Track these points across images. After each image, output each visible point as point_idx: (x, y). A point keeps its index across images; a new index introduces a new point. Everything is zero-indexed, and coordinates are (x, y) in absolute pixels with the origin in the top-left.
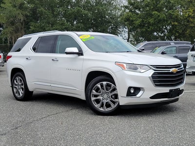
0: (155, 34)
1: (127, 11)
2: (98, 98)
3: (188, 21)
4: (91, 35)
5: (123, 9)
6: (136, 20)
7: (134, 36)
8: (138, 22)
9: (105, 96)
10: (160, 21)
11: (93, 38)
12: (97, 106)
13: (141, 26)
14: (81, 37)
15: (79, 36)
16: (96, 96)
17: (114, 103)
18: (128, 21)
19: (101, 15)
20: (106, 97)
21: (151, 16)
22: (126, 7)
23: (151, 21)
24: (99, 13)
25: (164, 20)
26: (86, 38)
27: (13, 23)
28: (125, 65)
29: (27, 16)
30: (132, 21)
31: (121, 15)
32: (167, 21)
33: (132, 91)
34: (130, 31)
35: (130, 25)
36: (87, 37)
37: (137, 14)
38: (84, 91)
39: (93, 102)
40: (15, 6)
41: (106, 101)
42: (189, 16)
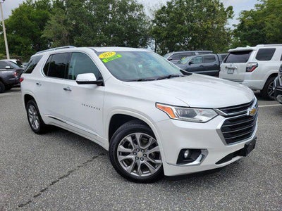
0: (178, 44)
1: (155, 24)
2: (129, 157)
3: (207, 32)
4: (117, 52)
5: (151, 23)
6: (163, 33)
7: (160, 47)
8: (164, 34)
9: (140, 154)
10: (183, 33)
11: (119, 56)
12: (127, 169)
13: (166, 38)
14: (101, 56)
15: (98, 54)
16: (124, 154)
17: (154, 165)
18: (156, 34)
19: (133, 29)
20: (142, 156)
21: (175, 28)
22: (154, 21)
23: (176, 33)
24: (131, 27)
25: (186, 32)
26: (109, 57)
27: (59, 38)
28: (173, 108)
29: (70, 31)
30: (160, 33)
31: (149, 29)
32: (189, 33)
33: (186, 154)
34: (157, 43)
35: (158, 37)
36: (111, 56)
37: (164, 27)
38: (107, 140)
39: (121, 163)
40: (60, 23)
41: (141, 162)
42: (208, 28)
